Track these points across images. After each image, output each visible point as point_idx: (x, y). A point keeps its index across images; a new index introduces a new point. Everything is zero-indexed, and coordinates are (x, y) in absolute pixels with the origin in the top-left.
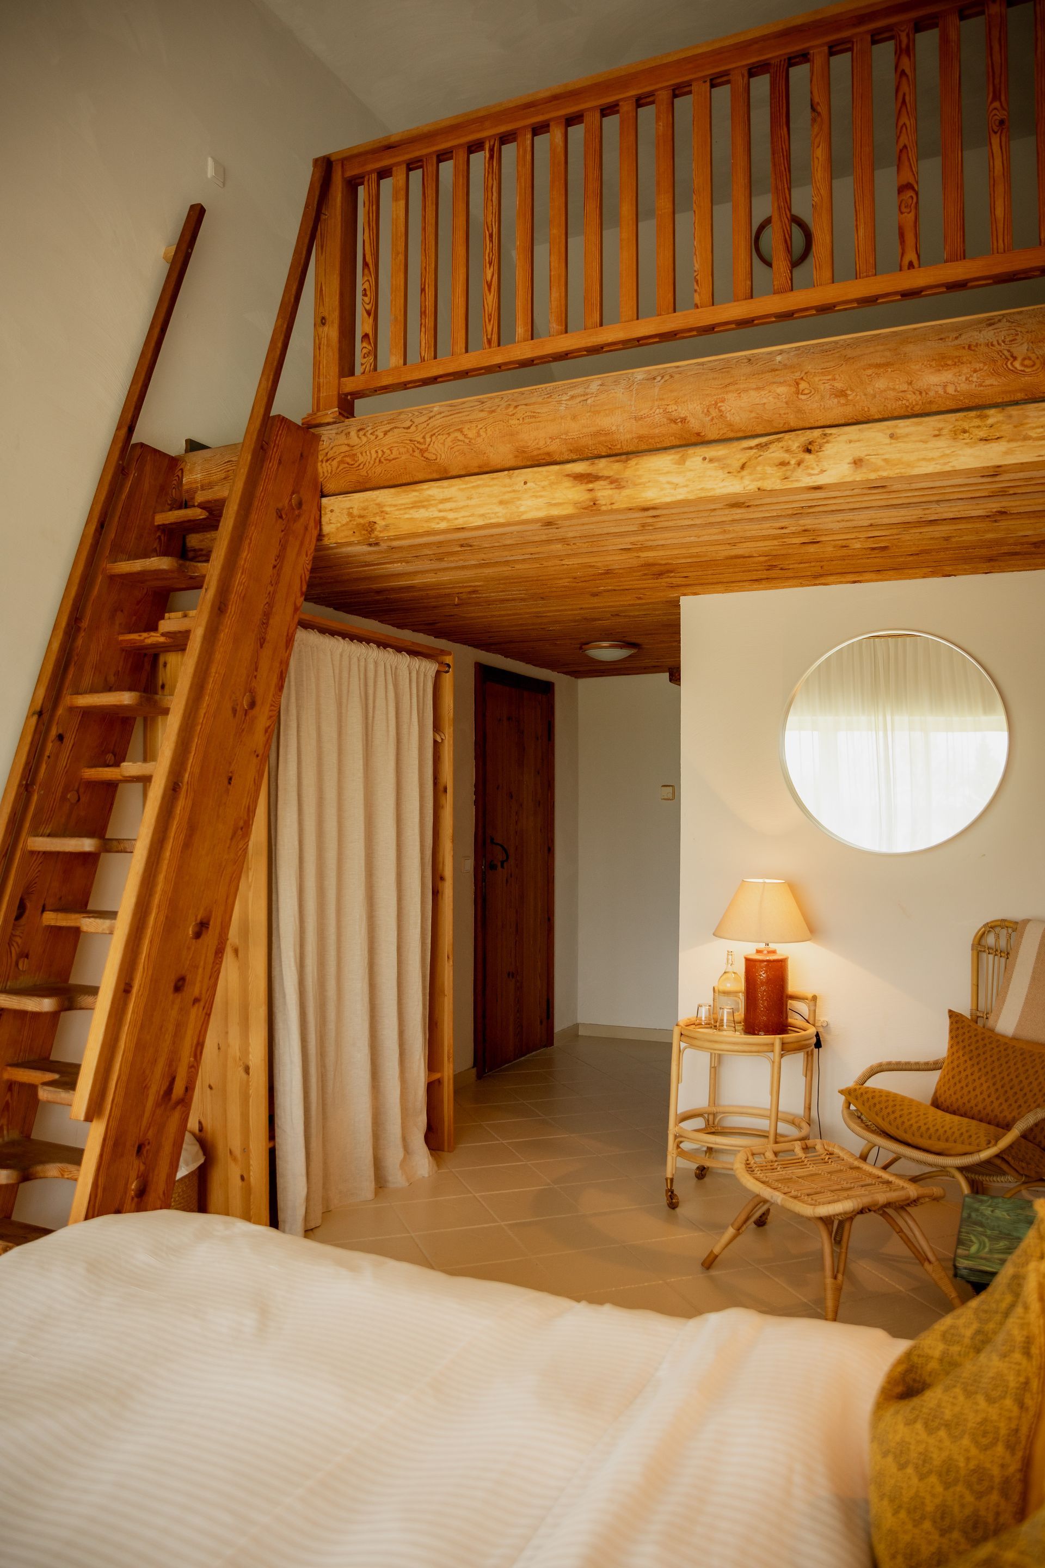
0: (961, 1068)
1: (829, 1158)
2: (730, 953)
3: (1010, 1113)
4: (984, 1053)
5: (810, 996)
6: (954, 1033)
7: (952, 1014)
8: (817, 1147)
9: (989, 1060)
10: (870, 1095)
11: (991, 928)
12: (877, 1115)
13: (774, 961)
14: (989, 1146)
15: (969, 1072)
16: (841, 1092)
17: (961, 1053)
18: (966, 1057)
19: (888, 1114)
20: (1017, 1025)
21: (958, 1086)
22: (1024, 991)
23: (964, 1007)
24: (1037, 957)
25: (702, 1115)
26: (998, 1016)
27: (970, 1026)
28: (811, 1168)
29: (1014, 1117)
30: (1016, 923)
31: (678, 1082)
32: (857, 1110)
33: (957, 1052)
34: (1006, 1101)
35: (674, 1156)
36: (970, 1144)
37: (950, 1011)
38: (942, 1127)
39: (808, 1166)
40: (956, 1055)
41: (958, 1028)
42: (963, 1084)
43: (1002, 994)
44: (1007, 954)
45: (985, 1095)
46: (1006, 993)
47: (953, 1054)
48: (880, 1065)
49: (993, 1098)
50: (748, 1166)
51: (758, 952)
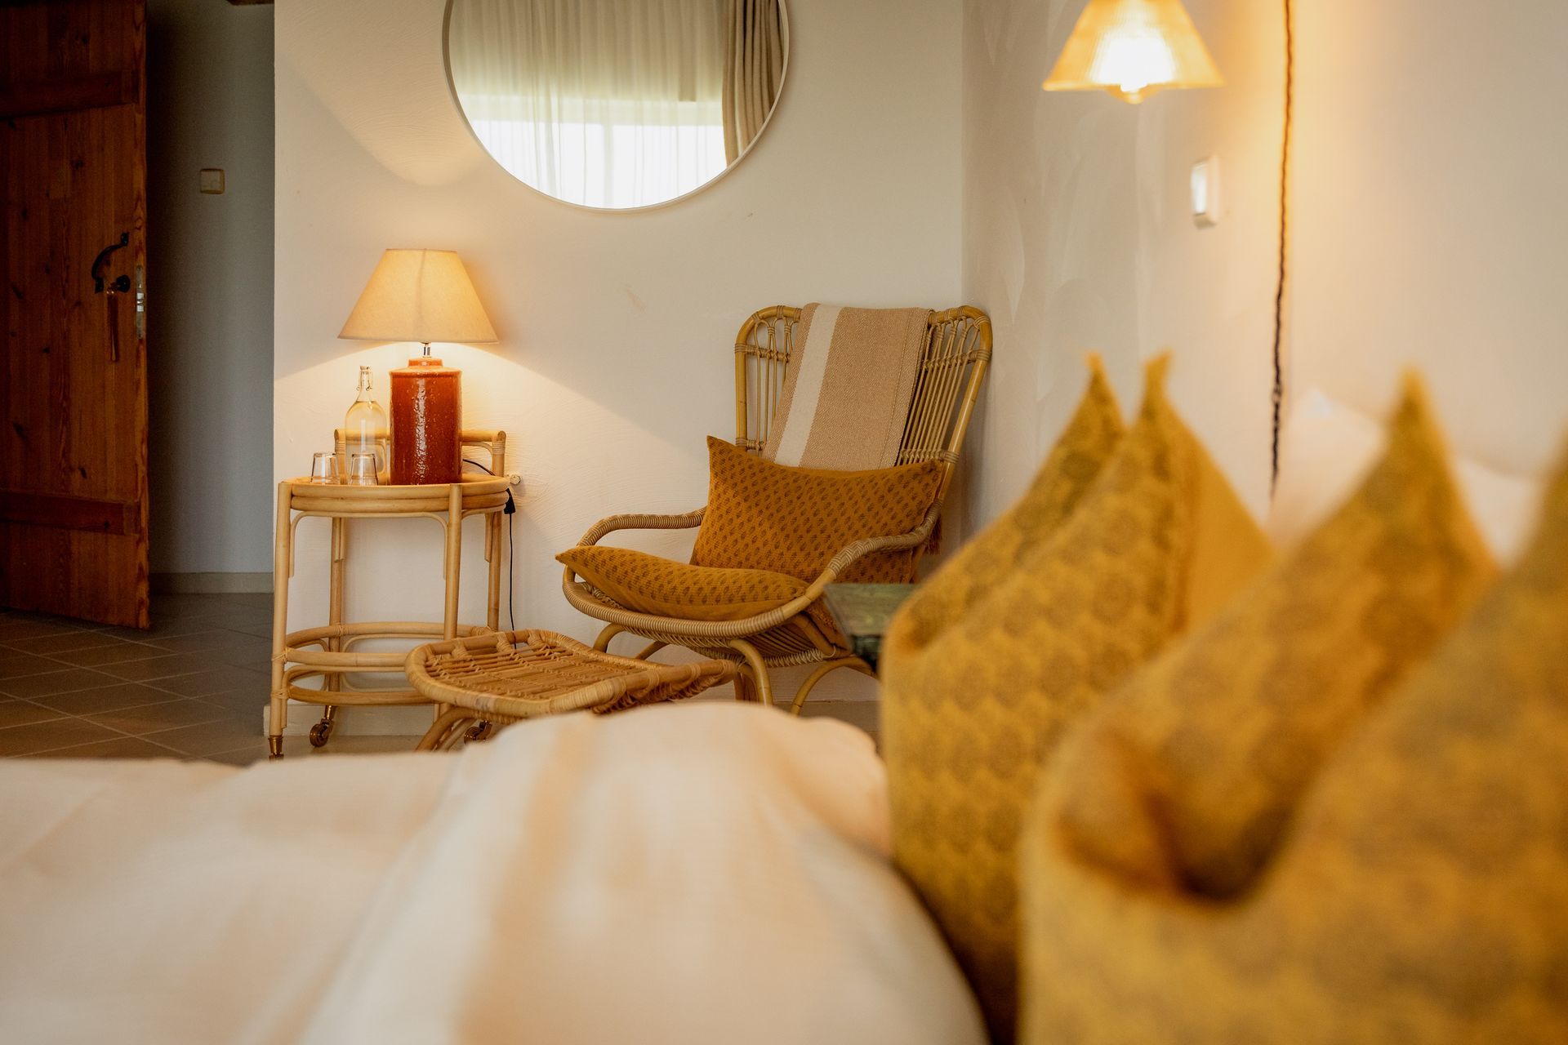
0: (733, 515)
1: (550, 653)
2: (364, 370)
3: (809, 566)
4: (765, 490)
5: (493, 432)
6: (718, 468)
7: (712, 442)
8: (529, 640)
9: (773, 498)
10: (606, 557)
11: (763, 318)
12: (619, 583)
13: (441, 375)
14: (795, 595)
15: (744, 518)
16: (561, 558)
17: (730, 493)
18: (739, 498)
19: (638, 577)
20: (805, 453)
21: (730, 540)
22: (813, 404)
23: (729, 434)
24: (830, 354)
25: (319, 639)
26: (777, 444)
27: (741, 456)
28: (526, 667)
29: (815, 570)
30: (798, 310)
31: (288, 575)
32: (587, 583)
33: (725, 493)
34: (802, 549)
35: (284, 697)
36: (767, 598)
37: (710, 438)
38: (722, 583)
39: (521, 664)
40: (723, 498)
41: (724, 460)
42: (737, 535)
43: (780, 414)
44: (785, 359)
45: (770, 546)
46: (788, 409)
47: (719, 496)
48: (614, 519)
49: (783, 547)
50: (429, 669)
51: (412, 363)
